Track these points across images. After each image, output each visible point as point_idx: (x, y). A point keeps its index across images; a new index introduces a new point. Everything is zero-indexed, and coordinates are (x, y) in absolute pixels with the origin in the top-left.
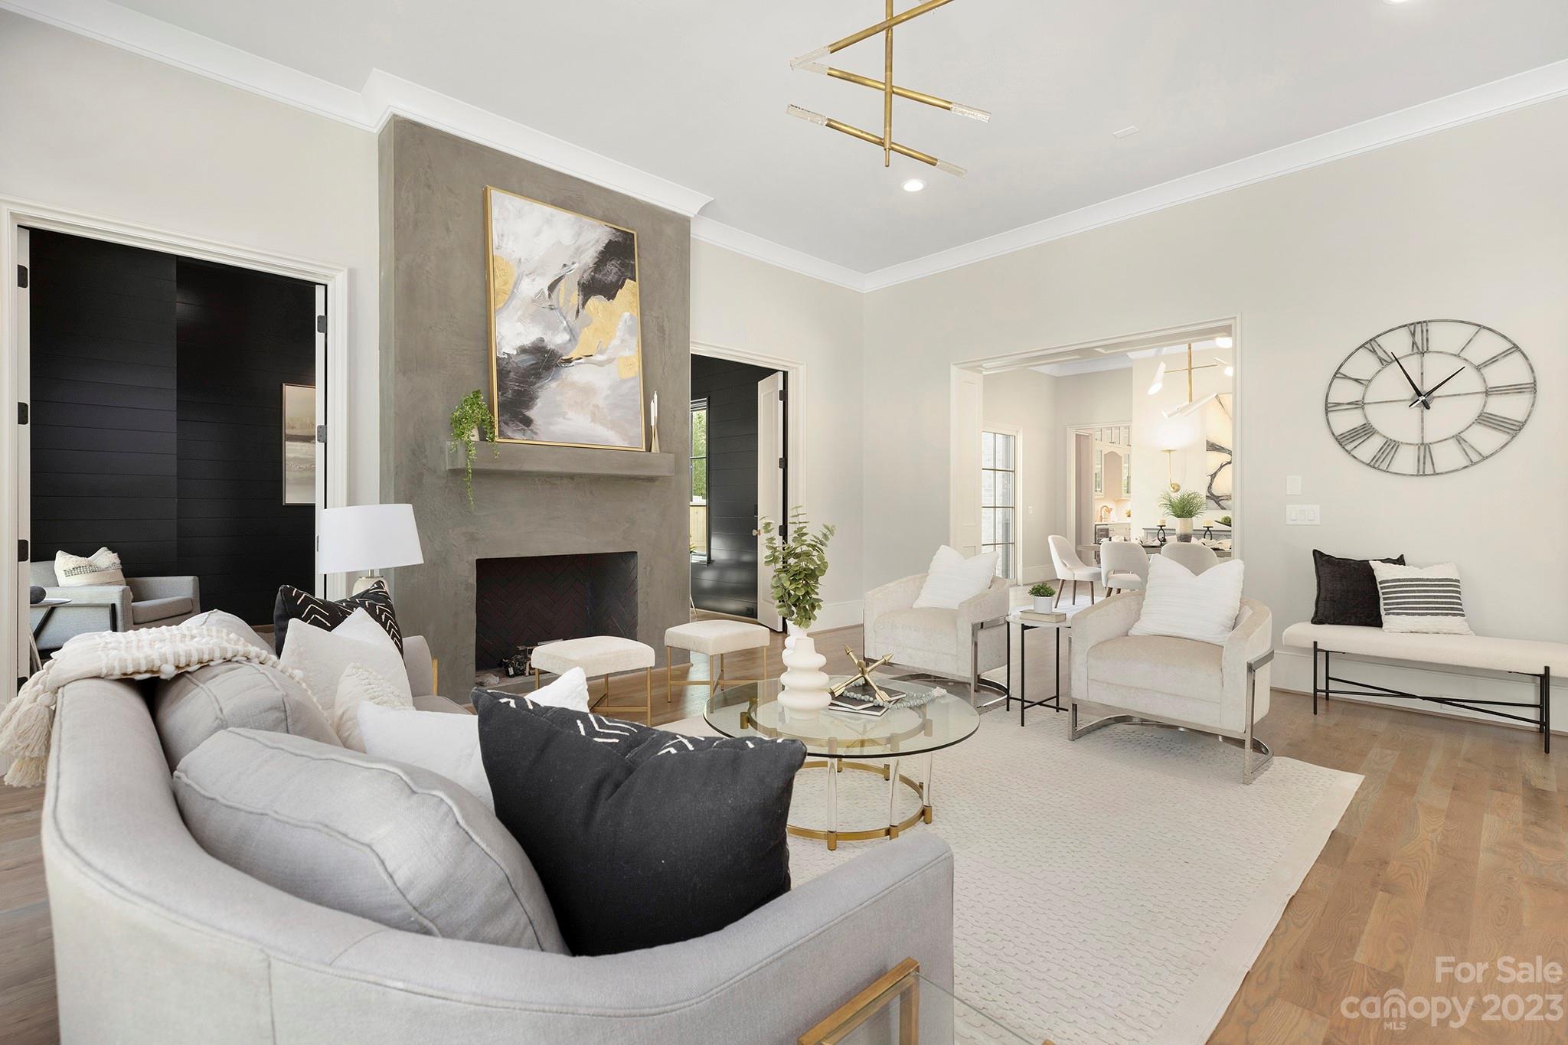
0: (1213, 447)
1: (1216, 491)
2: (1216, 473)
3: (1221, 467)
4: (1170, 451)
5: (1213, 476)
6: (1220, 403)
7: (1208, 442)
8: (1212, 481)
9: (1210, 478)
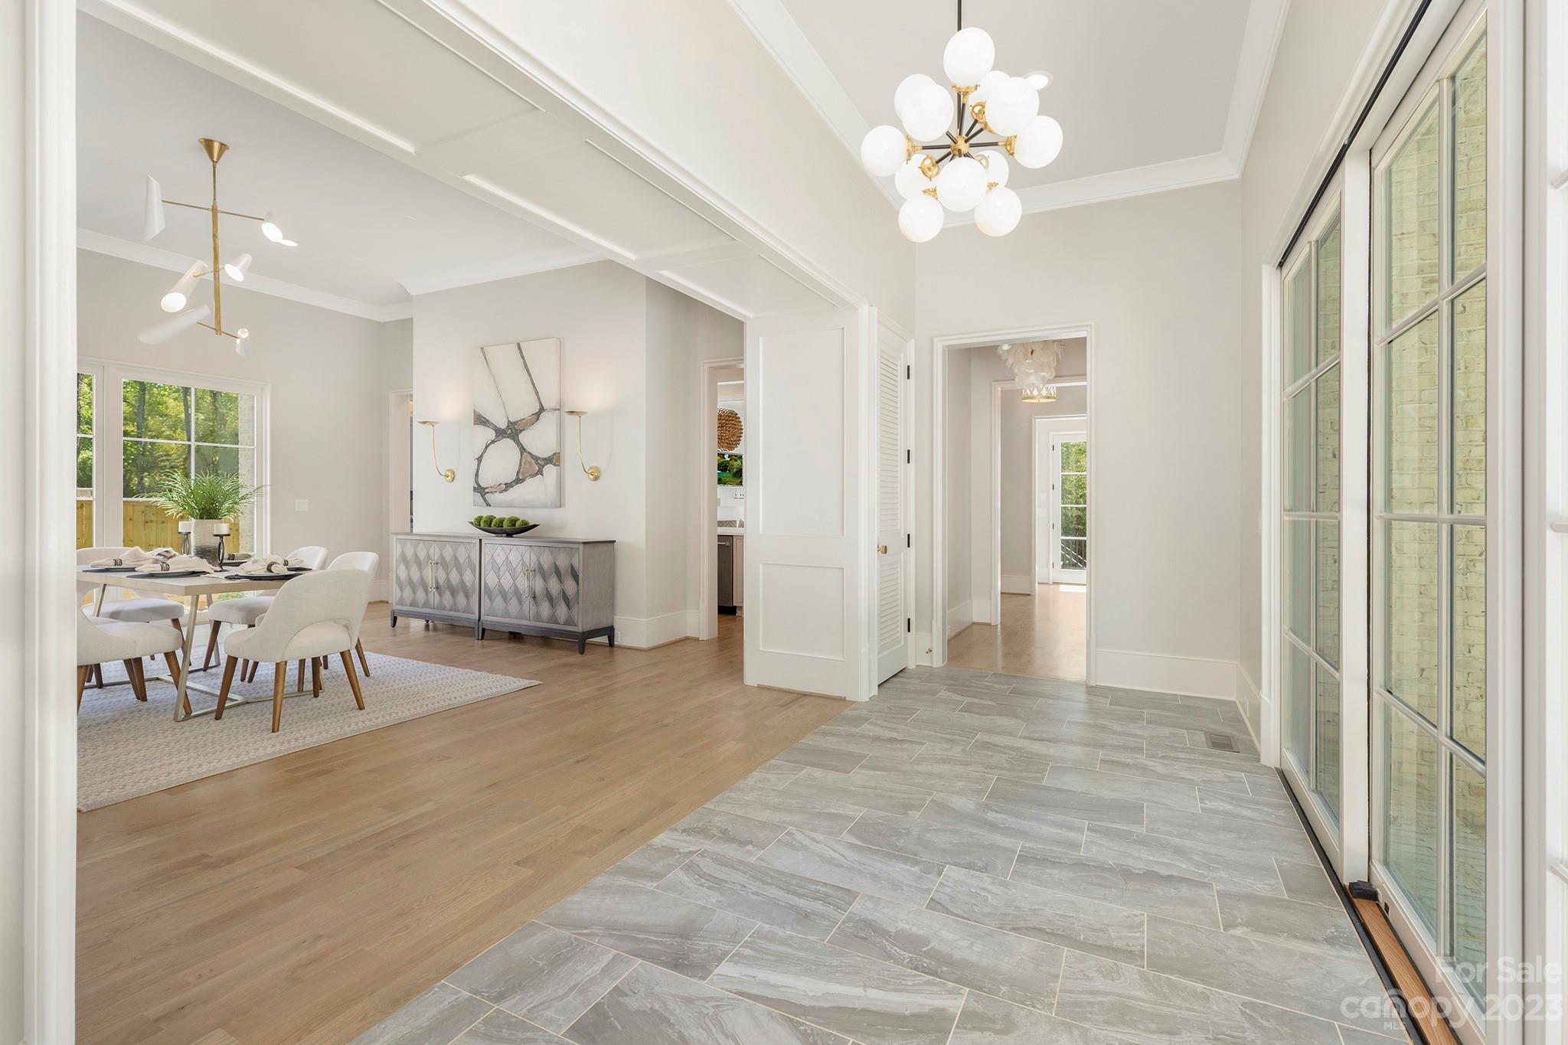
0: (480, 420)
1: (482, 480)
2: (481, 456)
3: (487, 447)
5: (480, 460)
7: (476, 412)
8: (479, 467)
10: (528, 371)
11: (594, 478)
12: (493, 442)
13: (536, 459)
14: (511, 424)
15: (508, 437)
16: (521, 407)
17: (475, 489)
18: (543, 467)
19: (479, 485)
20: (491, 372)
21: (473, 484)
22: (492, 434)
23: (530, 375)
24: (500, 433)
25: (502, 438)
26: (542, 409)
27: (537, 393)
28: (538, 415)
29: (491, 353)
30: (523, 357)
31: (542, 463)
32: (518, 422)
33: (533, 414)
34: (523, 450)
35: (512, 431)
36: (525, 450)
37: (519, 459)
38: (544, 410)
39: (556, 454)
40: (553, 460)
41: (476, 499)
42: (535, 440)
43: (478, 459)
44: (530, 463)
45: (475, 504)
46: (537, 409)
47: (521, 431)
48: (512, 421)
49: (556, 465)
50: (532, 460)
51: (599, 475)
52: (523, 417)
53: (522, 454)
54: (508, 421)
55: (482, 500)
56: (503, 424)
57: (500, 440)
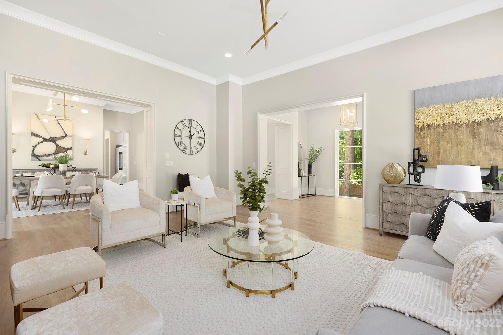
0: (33, 135)
1: (37, 153)
2: (36, 146)
3: (39, 143)
4: (14, 134)
5: (35, 147)
6: (38, 117)
7: (32, 133)
8: (34, 149)
9: (33, 147)
10: (60, 125)
11: (86, 154)
12: (42, 142)
13: (64, 148)
15: (50, 141)
16: (56, 133)
17: (32, 155)
18: (67, 151)
19: (34, 154)
20: (41, 122)
24: (45, 140)
25: (47, 141)
26: (66, 136)
27: (64, 131)
28: (64, 137)
29: (41, 116)
31: (67, 149)
32: (55, 137)
33: (62, 136)
34: (57, 145)
35: (53, 140)
36: (58, 146)
37: (56, 148)
38: (67, 136)
39: (72, 148)
40: (71, 149)
41: (33, 158)
42: (62, 143)
43: (34, 146)
44: (61, 149)
45: (32, 160)
46: (64, 135)
47: (56, 140)
48: (52, 137)
49: (72, 150)
50: (62, 148)
51: (87, 154)
52: (57, 137)
53: (57, 147)
54: (50, 137)
55: (36, 159)
56: (48, 137)
57: (46, 142)
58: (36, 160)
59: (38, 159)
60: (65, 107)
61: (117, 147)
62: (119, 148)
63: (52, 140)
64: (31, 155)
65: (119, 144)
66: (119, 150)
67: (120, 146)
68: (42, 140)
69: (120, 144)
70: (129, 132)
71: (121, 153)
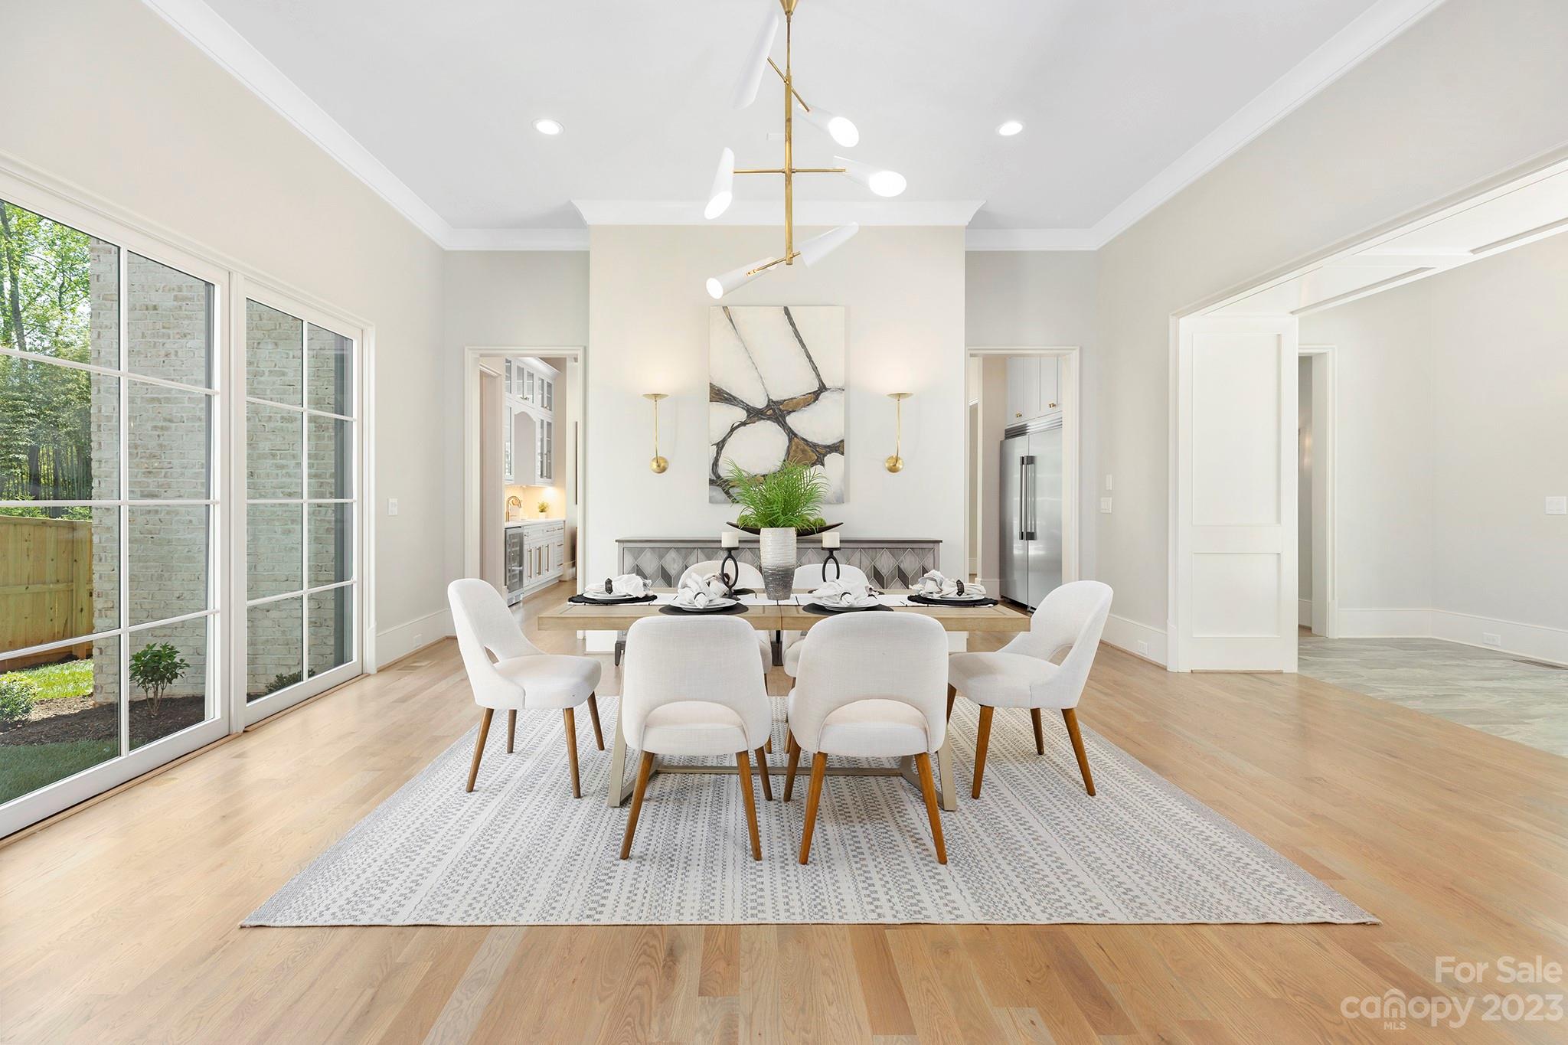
0: (719, 395)
1: (725, 471)
2: (724, 441)
3: (733, 430)
4: (656, 396)
5: (720, 445)
6: (731, 321)
7: (712, 386)
8: (718, 453)
9: (715, 447)
10: (801, 341)
11: (893, 469)
12: (744, 424)
13: (814, 446)
14: (772, 403)
15: (768, 419)
16: (792, 383)
17: (712, 482)
18: (825, 455)
19: (718, 477)
20: (740, 339)
21: (707, 474)
22: (741, 415)
23: (803, 346)
24: (754, 415)
25: (758, 420)
26: (823, 388)
27: (815, 369)
28: (816, 396)
29: (739, 315)
30: (793, 325)
31: (823, 451)
32: (785, 400)
33: (810, 393)
34: (792, 434)
35: (777, 412)
36: (796, 435)
37: (786, 447)
38: (826, 389)
39: (842, 441)
40: (838, 448)
41: (714, 494)
42: (810, 424)
43: (717, 444)
44: (803, 451)
45: (712, 501)
46: (815, 387)
47: (789, 413)
48: (774, 400)
49: (843, 454)
50: (806, 447)
51: (901, 467)
52: (792, 396)
53: (790, 440)
54: (769, 400)
55: (724, 496)
56: (760, 403)
57: (754, 423)
58: (725, 502)
59: (727, 493)
60: (788, 181)
61: (1006, 438)
62: (1019, 440)
63: (774, 411)
64: (710, 480)
65: (1015, 423)
66: (1020, 448)
67: (1018, 432)
68: (742, 415)
69: (1022, 419)
70: (1078, 348)
71: (1029, 460)
